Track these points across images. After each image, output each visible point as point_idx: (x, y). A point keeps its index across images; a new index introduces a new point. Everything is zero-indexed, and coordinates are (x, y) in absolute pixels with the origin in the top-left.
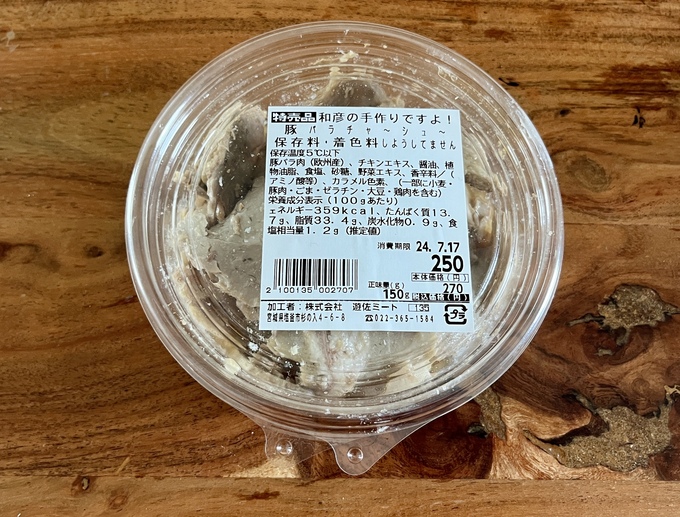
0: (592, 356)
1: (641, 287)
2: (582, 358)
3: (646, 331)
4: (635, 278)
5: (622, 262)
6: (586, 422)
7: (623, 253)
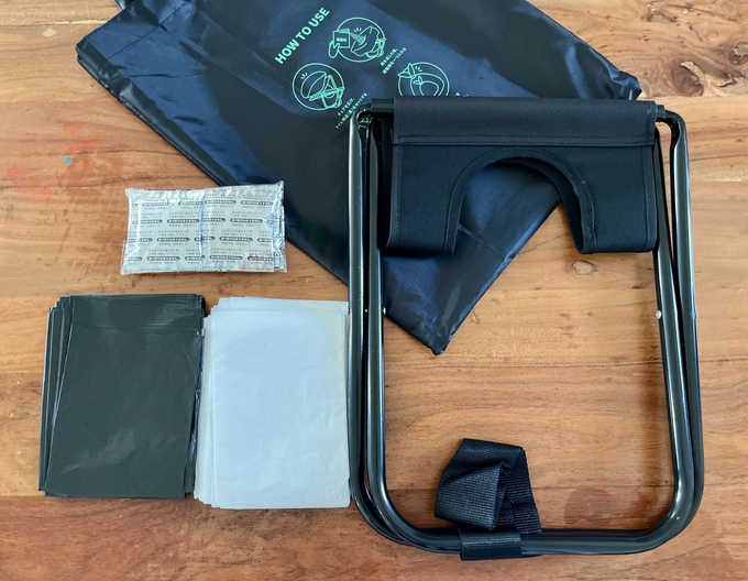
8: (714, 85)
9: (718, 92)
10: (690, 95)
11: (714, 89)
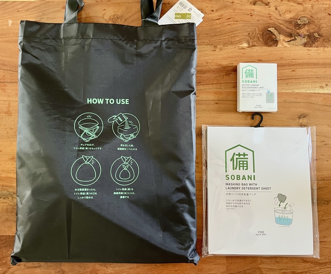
0: (295, 28)
1: (305, 17)
2: (294, 29)
3: (305, 24)
4: (304, 16)
5: (302, 13)
6: (293, 38)
7: (302, 11)
8: (284, 40)
9: (286, 44)
10: (271, 46)
11: (284, 43)
